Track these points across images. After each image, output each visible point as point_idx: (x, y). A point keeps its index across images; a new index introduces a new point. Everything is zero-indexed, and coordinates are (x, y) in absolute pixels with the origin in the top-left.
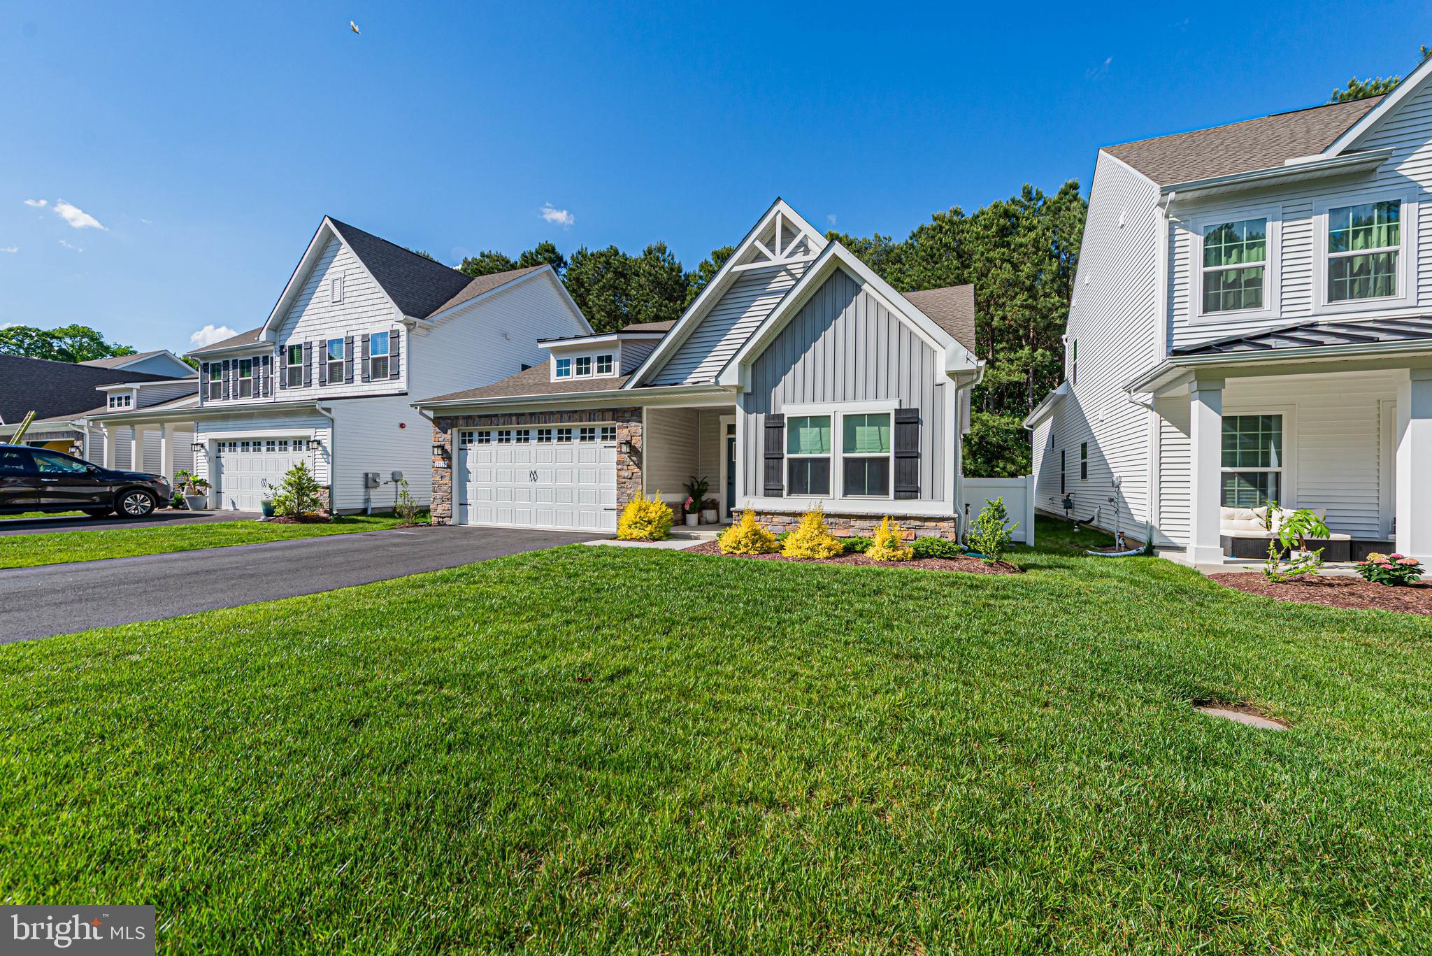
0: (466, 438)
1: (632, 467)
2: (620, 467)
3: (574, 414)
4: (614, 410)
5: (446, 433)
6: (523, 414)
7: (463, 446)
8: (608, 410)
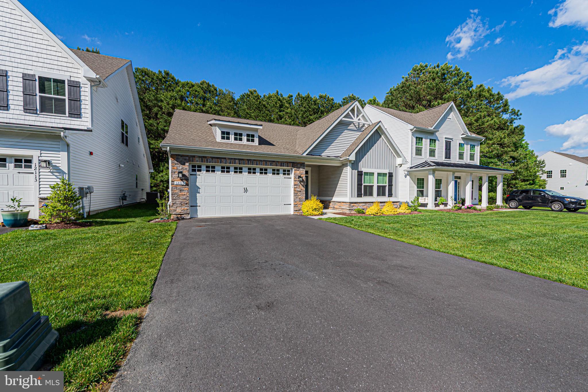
0: (196, 169)
1: (301, 187)
2: (296, 187)
3: (272, 163)
4: (293, 163)
5: (184, 164)
6: (243, 160)
7: (194, 173)
8: (290, 162)
